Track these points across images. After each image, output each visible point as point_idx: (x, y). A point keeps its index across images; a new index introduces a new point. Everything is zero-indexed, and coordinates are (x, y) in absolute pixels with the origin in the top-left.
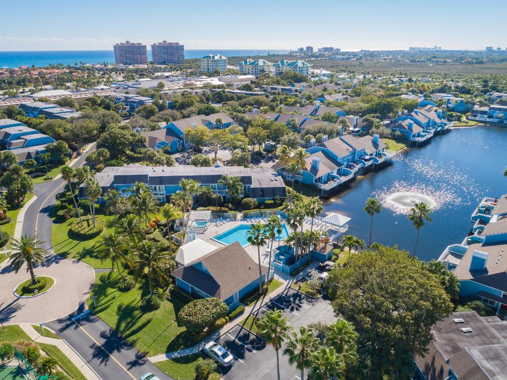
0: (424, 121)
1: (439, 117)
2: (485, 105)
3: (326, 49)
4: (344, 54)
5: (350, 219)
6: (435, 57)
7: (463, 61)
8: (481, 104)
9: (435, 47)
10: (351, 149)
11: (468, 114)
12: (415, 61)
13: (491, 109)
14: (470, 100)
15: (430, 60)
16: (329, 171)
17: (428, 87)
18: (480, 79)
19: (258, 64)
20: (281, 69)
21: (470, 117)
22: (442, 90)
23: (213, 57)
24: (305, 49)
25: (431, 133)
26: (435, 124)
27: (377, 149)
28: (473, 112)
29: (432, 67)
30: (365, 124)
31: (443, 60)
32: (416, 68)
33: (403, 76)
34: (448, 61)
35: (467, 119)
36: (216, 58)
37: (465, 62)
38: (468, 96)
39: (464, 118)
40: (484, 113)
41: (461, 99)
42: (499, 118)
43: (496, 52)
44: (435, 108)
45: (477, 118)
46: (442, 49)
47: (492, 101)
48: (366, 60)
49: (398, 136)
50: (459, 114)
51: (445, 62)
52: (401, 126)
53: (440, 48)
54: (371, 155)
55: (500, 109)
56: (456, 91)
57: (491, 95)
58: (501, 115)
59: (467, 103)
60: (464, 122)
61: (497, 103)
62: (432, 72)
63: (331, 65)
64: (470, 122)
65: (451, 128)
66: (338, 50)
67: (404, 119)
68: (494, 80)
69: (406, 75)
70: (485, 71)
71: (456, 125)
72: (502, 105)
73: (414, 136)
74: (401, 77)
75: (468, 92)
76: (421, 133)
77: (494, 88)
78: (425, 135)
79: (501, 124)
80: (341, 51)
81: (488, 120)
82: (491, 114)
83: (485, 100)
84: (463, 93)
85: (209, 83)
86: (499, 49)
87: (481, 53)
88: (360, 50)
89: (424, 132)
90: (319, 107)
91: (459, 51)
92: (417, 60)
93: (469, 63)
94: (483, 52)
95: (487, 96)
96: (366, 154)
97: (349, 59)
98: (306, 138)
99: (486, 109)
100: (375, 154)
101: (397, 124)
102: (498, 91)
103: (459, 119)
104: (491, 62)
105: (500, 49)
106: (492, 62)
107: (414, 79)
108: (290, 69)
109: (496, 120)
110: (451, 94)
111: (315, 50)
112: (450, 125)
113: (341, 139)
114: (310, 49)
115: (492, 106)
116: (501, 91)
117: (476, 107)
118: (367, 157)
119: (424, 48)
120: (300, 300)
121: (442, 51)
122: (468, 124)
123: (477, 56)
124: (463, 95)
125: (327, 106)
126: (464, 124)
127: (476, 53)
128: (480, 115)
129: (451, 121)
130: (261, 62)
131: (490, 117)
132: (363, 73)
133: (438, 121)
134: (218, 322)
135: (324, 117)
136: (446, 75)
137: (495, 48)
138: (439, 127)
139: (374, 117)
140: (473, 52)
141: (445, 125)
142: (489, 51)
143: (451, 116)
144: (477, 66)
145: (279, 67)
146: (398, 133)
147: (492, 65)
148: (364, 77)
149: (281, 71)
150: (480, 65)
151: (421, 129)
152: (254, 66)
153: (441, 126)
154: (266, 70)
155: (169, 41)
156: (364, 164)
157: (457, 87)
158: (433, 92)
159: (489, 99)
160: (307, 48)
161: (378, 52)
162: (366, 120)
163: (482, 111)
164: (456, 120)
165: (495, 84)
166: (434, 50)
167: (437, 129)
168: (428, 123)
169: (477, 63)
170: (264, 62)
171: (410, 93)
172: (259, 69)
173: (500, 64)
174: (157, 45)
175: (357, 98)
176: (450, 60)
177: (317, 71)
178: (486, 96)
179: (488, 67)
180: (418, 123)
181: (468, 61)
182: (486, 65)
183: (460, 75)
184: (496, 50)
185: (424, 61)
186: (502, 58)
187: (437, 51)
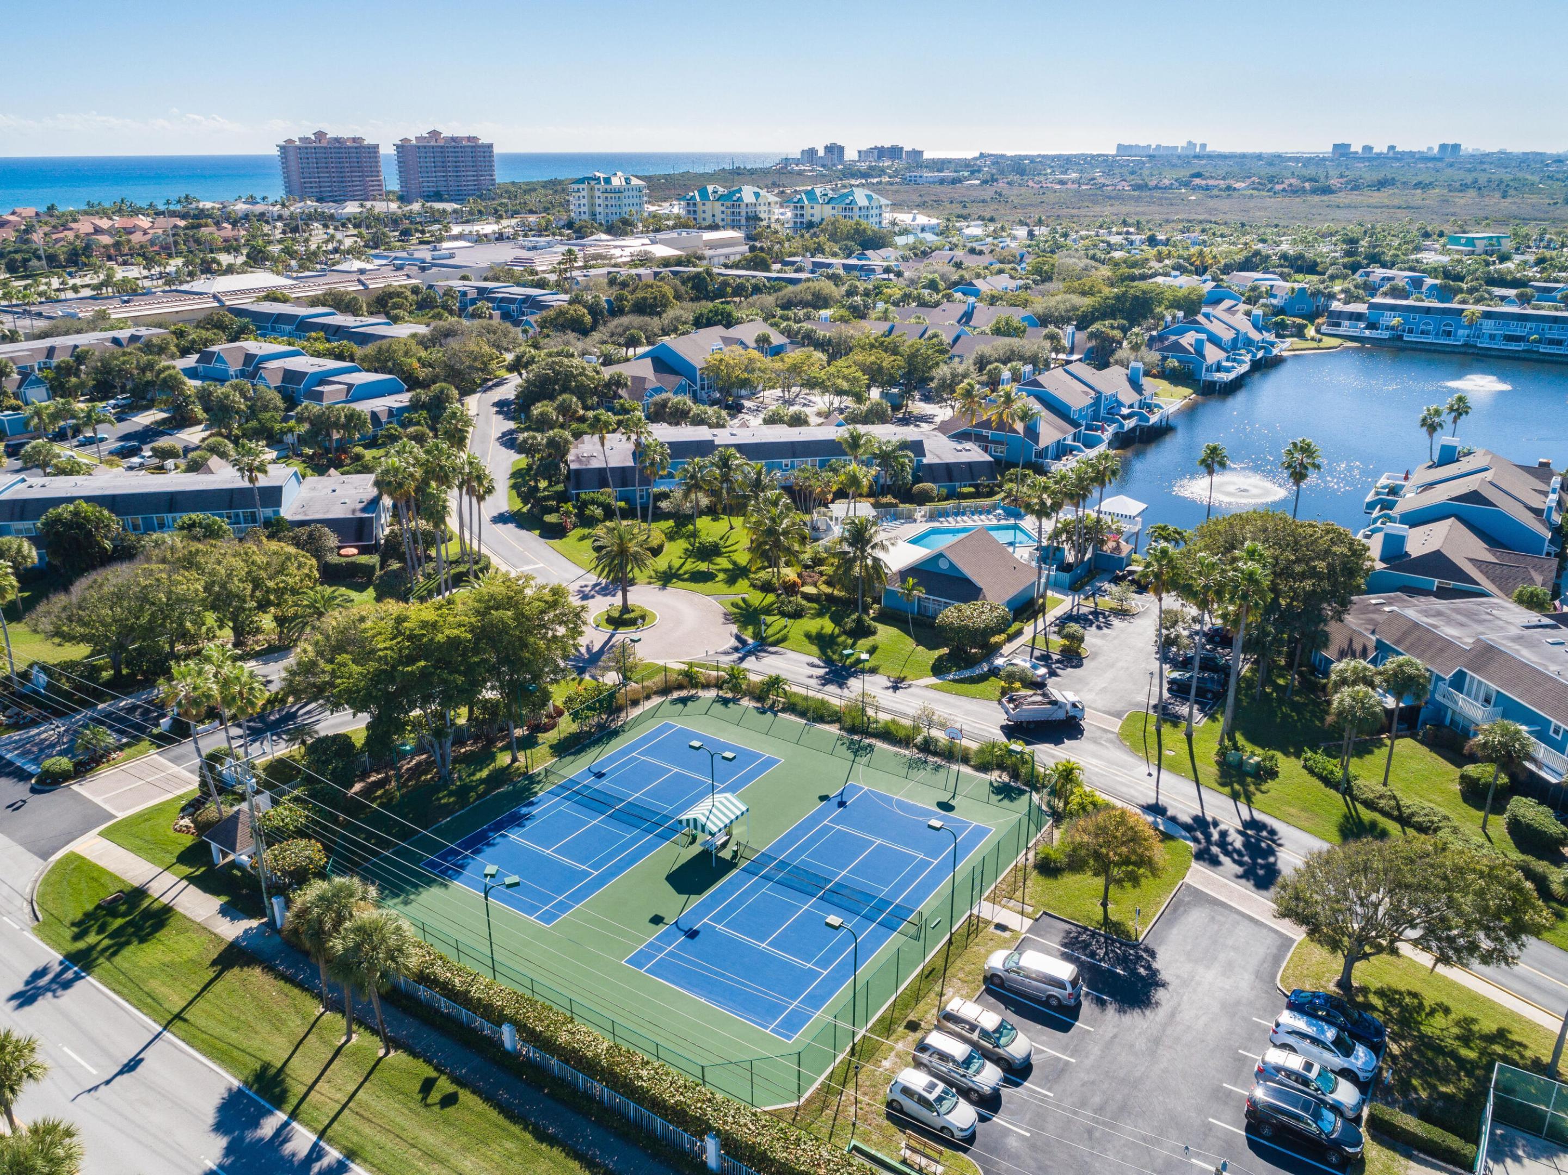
0: (1227, 336)
1: (1255, 326)
2: (1358, 299)
3: (881, 152)
4: (940, 165)
5: (1144, 506)
6: (1198, 175)
7: (1279, 187)
8: (1351, 297)
9: (1190, 143)
10: (1093, 394)
11: (1320, 321)
12: (1146, 185)
13: (1372, 306)
14: (1322, 287)
15: (1186, 184)
16: (1057, 436)
17: (1215, 257)
18: (1331, 235)
19: (740, 199)
20: (808, 212)
21: (1324, 329)
22: (1246, 265)
23: (607, 181)
24: (821, 153)
25: (1244, 362)
26: (1249, 342)
27: (1140, 394)
28: (1332, 314)
29: (1199, 203)
30: (1093, 343)
31: (1222, 184)
32: (1154, 208)
33: (1132, 230)
34: (1237, 185)
35: (1318, 331)
36: (616, 182)
37: (1284, 190)
38: (1315, 278)
39: (1311, 331)
40: (1358, 317)
41: (1300, 285)
42: (1393, 328)
43: (1362, 159)
44: (1243, 307)
45: (1341, 331)
46: (1209, 149)
47: (1372, 289)
48: (1008, 183)
49: (1174, 369)
50: (1298, 321)
51: (1229, 188)
52: (1177, 347)
53: (1203, 146)
54: (1131, 406)
55: (1393, 308)
56: (1281, 266)
57: (1367, 274)
58: (1395, 321)
59: (1316, 294)
60: (1313, 339)
61: (1385, 294)
62: (1201, 217)
63: (919, 200)
64: (1325, 339)
65: (1285, 354)
66: (917, 154)
67: (1182, 332)
68: (1371, 236)
69: (1138, 225)
70: (1340, 214)
71: (1295, 347)
72: (1395, 297)
73: (1209, 369)
74: (1128, 233)
75: (1311, 268)
76: (1225, 364)
77: (1375, 259)
78: (1233, 367)
79: (1399, 344)
80: (927, 155)
81: (1367, 333)
82: (1372, 320)
83: (1356, 287)
84: (1299, 270)
85: (646, 253)
86: (1368, 149)
87: (1319, 161)
88: (977, 155)
89: (1228, 360)
90: (974, 308)
91: (1259, 157)
92: (1152, 183)
93: (1295, 192)
94: (1324, 159)
95: (1358, 277)
96: (1120, 404)
97: (960, 181)
98: (990, 371)
99: (1361, 308)
100: (1137, 405)
101: (1167, 343)
102: (1384, 266)
103: (1299, 333)
104: (1352, 189)
105: (1371, 148)
106: (1354, 189)
107: (1161, 237)
108: (834, 212)
109: (1386, 334)
110: (1274, 273)
111: (851, 154)
112: (1283, 347)
113: (1066, 371)
114: (835, 150)
115: (1373, 300)
116: (1392, 265)
117: (1336, 306)
118: (1125, 411)
119: (1158, 146)
120: (1105, 617)
121: (1210, 157)
122: (1321, 345)
123: (1311, 171)
124: (1300, 277)
125: (991, 304)
126: (1315, 344)
127: (1307, 161)
128: (1347, 323)
129: (1284, 337)
130: (748, 194)
131: (1372, 326)
132: (1022, 223)
133: (1255, 335)
134: (994, 640)
135: (999, 329)
136: (1243, 225)
137: (1357, 148)
138: (1259, 349)
139: (1112, 327)
140: (1297, 159)
141: (1272, 344)
142: (1342, 155)
143: (1282, 326)
144: (1317, 198)
145: (802, 208)
146: (1173, 363)
147: (1355, 198)
148: (1031, 234)
149: (807, 218)
150: (1325, 198)
151: (1221, 355)
152: (729, 203)
153: (1263, 348)
154: (762, 216)
155: (447, 132)
156: (1122, 426)
157: (1284, 256)
158: (1227, 270)
159: (1365, 283)
160: (826, 148)
161: (1032, 159)
162: (1092, 336)
163: (1352, 313)
164: (1292, 336)
165: (1375, 247)
166: (1188, 152)
167: (1254, 355)
168: (1235, 340)
169: (1314, 191)
170: (757, 195)
171: (1174, 273)
172: (743, 213)
173: (1376, 194)
174: (414, 142)
175: (1048, 286)
176: (1243, 185)
177: (905, 218)
178: (1356, 276)
179: (1347, 201)
180: (1215, 340)
181: (1291, 185)
182: (1342, 198)
183: (1276, 226)
184: (1360, 151)
185: (1170, 187)
186: (1381, 176)
187: (1197, 157)
